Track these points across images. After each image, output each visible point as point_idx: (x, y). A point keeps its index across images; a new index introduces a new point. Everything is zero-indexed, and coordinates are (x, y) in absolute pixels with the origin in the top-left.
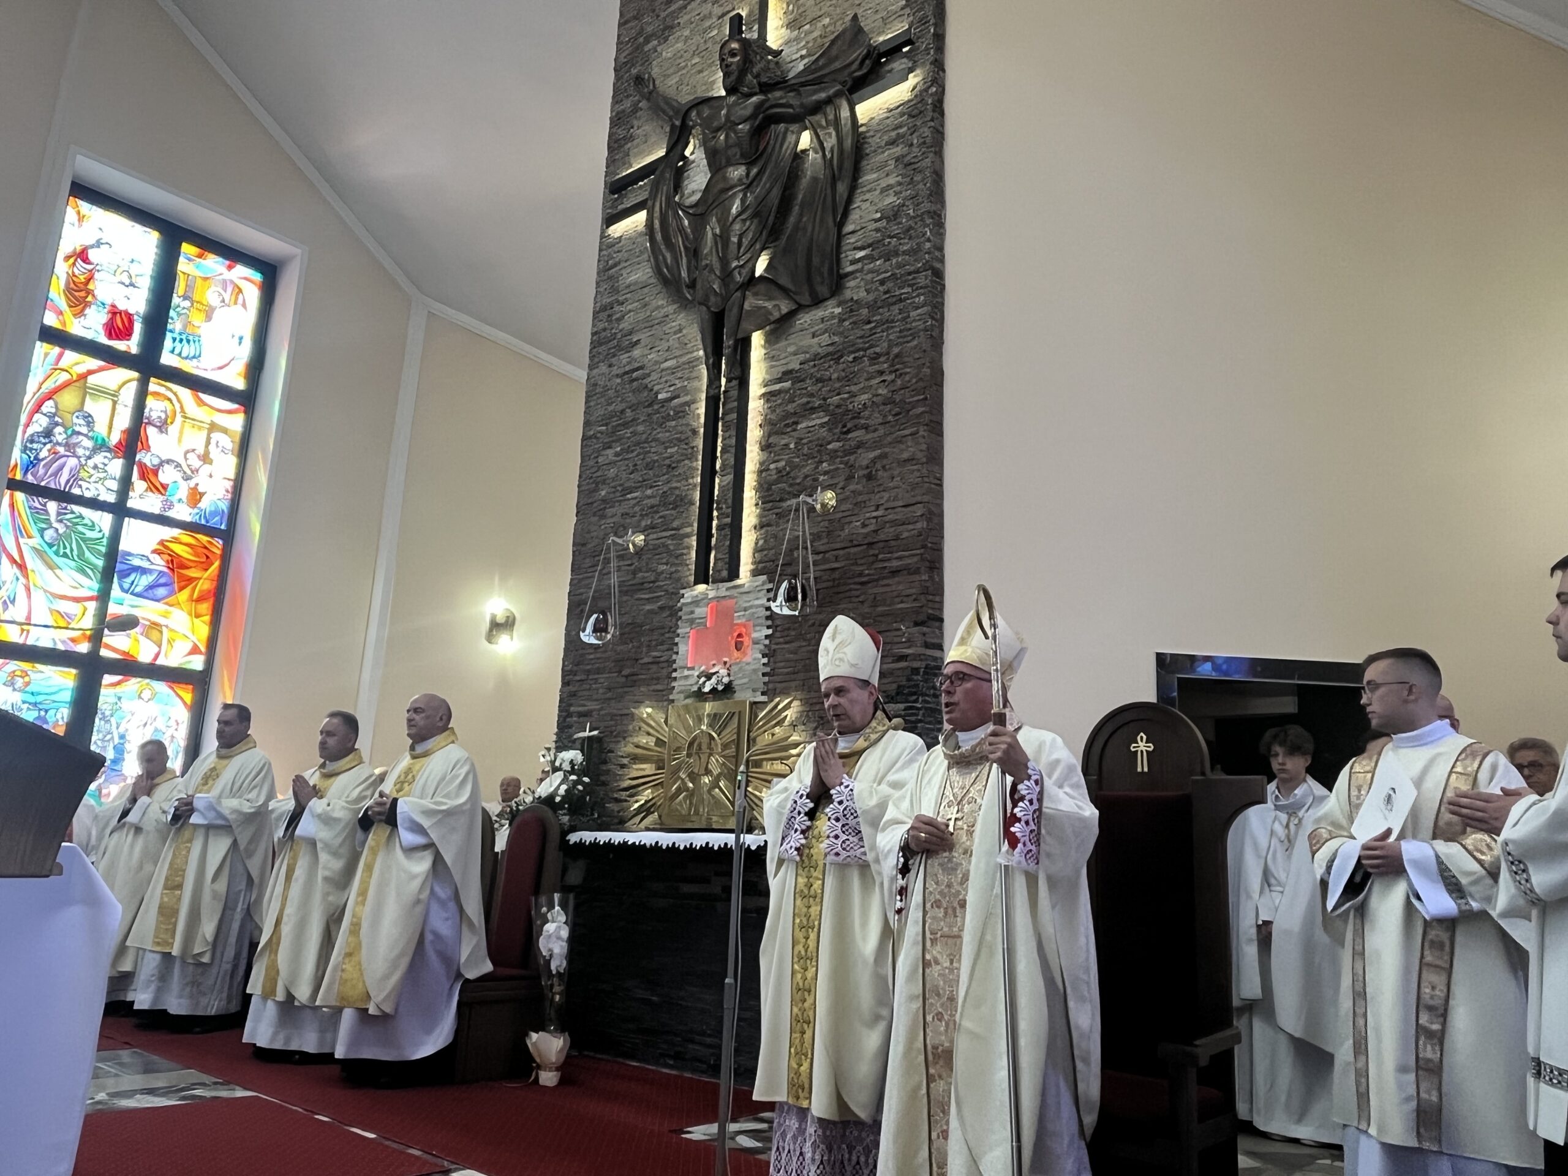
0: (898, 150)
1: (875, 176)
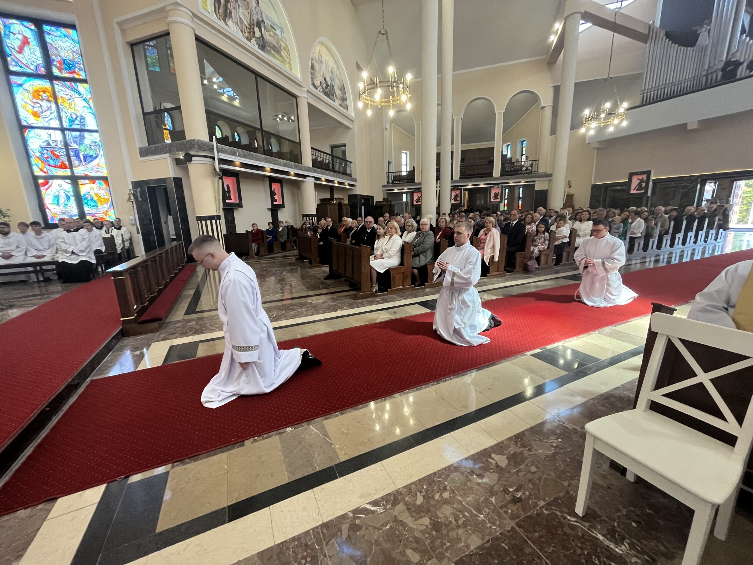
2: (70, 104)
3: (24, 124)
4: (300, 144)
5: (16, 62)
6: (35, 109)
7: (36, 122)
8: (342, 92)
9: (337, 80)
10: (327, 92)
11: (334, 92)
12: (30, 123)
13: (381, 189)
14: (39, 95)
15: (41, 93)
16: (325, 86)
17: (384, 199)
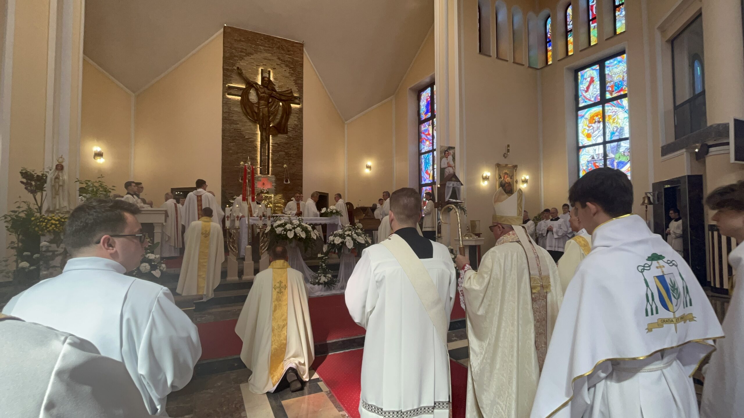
0: (297, 115)
1: (293, 117)
2: (614, 119)
3: (581, 145)
5: (584, 100)
6: (589, 132)
7: (588, 142)
12: (584, 143)
14: (594, 119)
15: (595, 118)
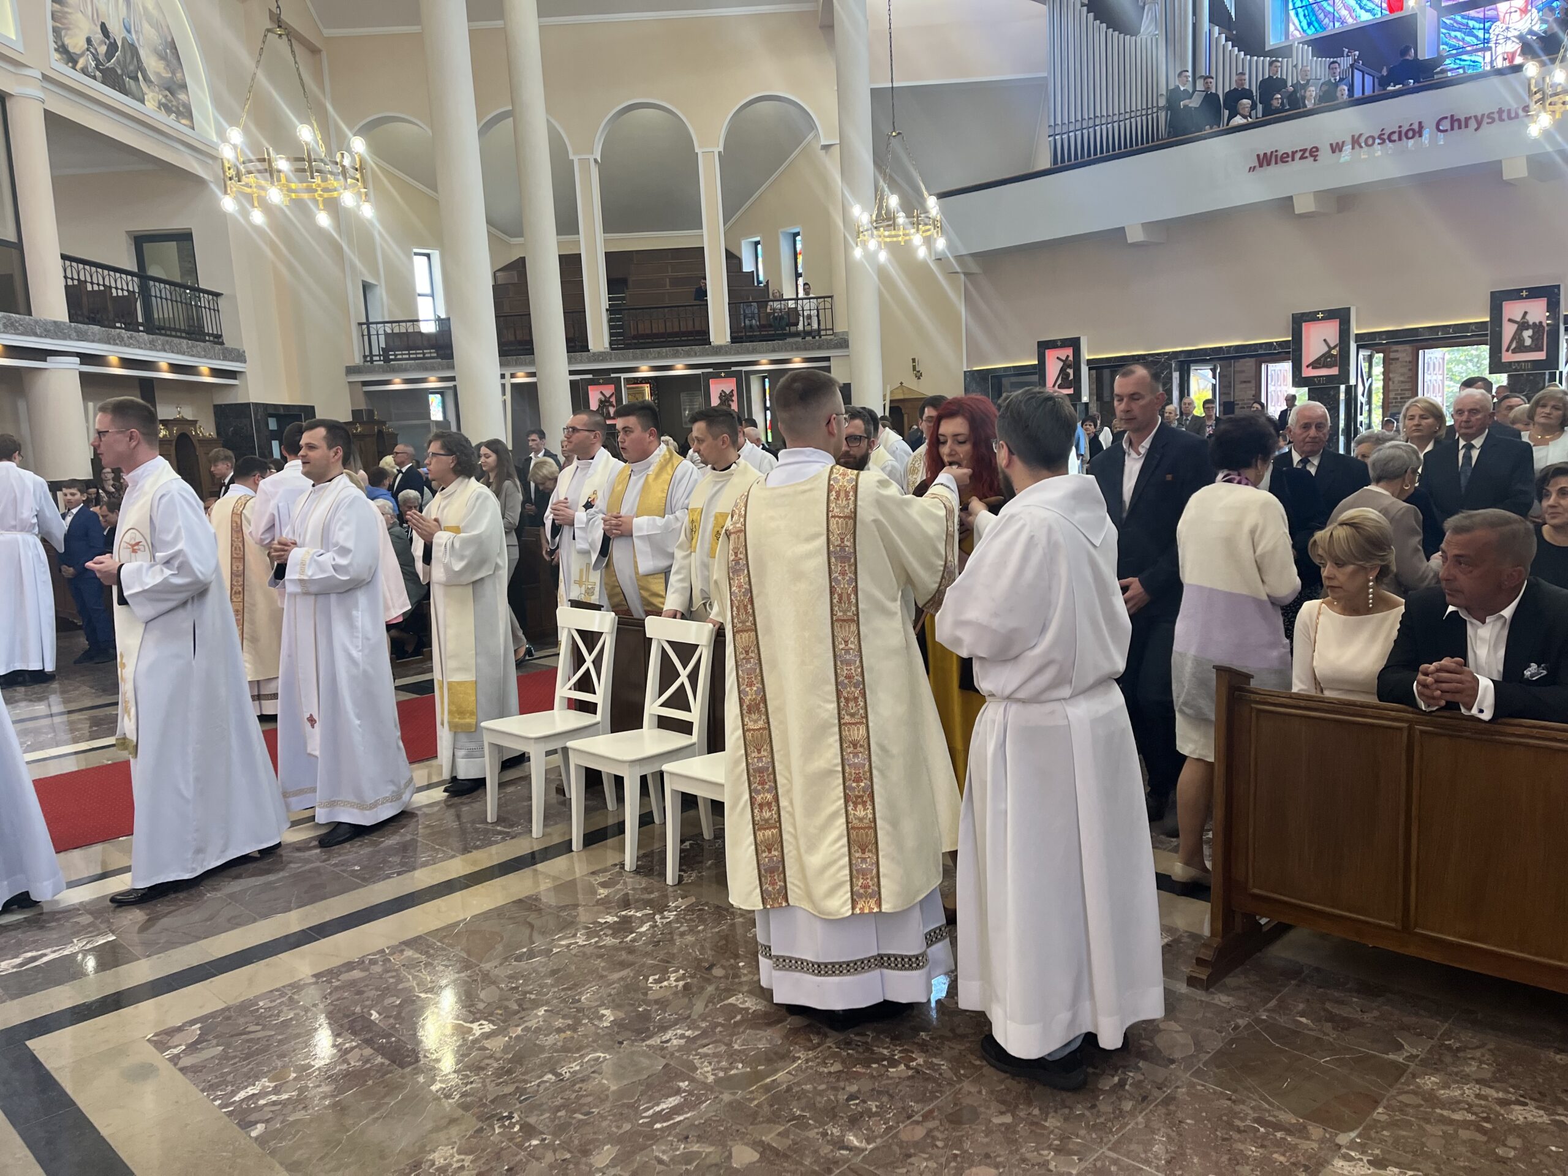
4: (19, 246)
8: (168, 65)
9: (146, 26)
10: (113, 70)
11: (140, 67)
13: (343, 379)
16: (103, 49)
17: (355, 413)
